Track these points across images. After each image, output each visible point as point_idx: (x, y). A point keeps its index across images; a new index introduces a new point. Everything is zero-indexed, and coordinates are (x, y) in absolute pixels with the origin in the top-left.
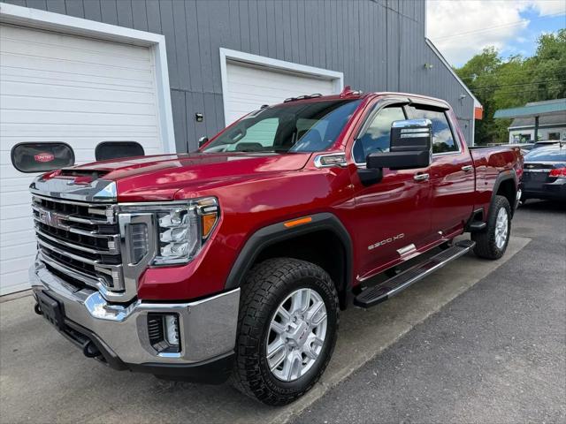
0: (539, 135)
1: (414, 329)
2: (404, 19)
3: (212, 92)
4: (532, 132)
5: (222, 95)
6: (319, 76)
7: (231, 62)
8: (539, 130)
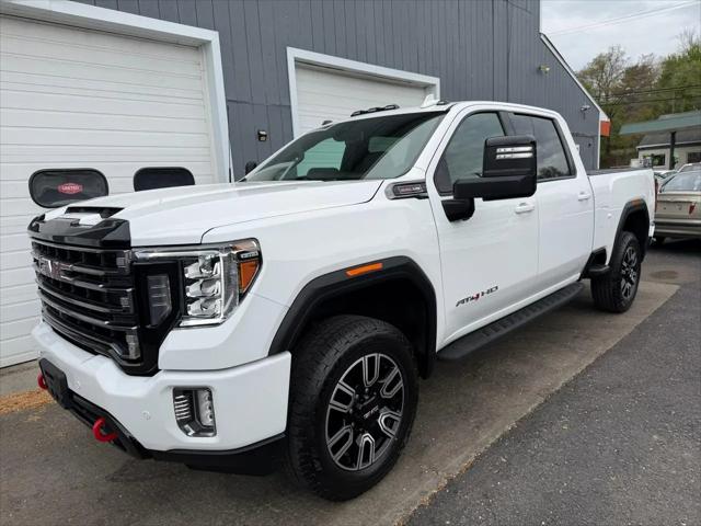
0: (676, 155)
1: (546, 401)
2: (515, 9)
3: (278, 103)
4: (667, 152)
5: (290, 107)
6: (409, 82)
7: (301, 65)
8: (676, 149)
